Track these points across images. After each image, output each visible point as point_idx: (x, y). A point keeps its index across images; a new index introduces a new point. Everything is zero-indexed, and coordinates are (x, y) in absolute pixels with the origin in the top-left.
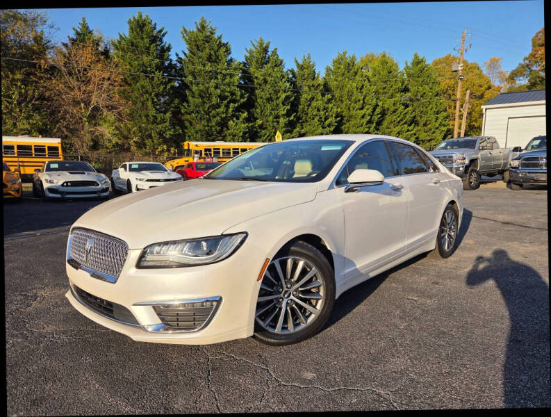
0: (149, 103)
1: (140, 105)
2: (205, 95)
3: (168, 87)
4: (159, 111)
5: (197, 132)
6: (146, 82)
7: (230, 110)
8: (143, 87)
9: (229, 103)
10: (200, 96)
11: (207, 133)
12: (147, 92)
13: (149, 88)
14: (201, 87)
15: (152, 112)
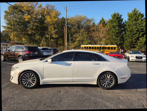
0: (114, 35)
1: (111, 36)
2: (132, 31)
3: (120, 30)
4: (116, 37)
5: (127, 42)
6: (114, 30)
7: (140, 35)
8: (113, 31)
9: (140, 32)
10: (130, 31)
11: (131, 42)
12: (114, 32)
13: (114, 31)
14: (131, 29)
15: (114, 37)
